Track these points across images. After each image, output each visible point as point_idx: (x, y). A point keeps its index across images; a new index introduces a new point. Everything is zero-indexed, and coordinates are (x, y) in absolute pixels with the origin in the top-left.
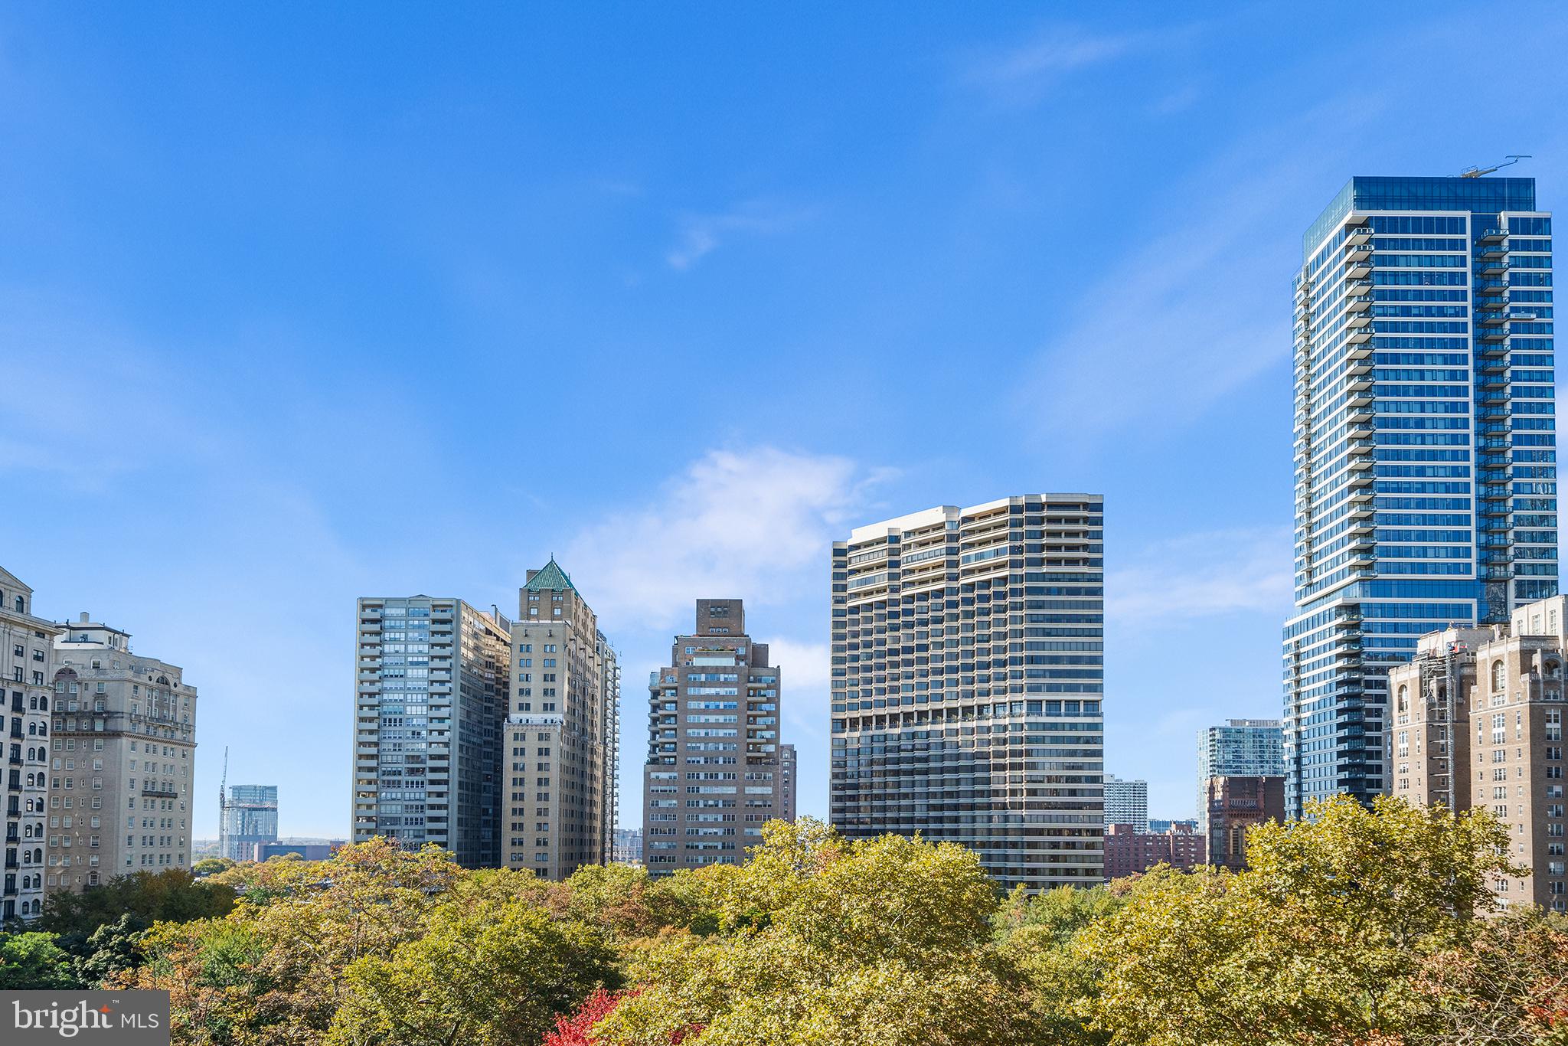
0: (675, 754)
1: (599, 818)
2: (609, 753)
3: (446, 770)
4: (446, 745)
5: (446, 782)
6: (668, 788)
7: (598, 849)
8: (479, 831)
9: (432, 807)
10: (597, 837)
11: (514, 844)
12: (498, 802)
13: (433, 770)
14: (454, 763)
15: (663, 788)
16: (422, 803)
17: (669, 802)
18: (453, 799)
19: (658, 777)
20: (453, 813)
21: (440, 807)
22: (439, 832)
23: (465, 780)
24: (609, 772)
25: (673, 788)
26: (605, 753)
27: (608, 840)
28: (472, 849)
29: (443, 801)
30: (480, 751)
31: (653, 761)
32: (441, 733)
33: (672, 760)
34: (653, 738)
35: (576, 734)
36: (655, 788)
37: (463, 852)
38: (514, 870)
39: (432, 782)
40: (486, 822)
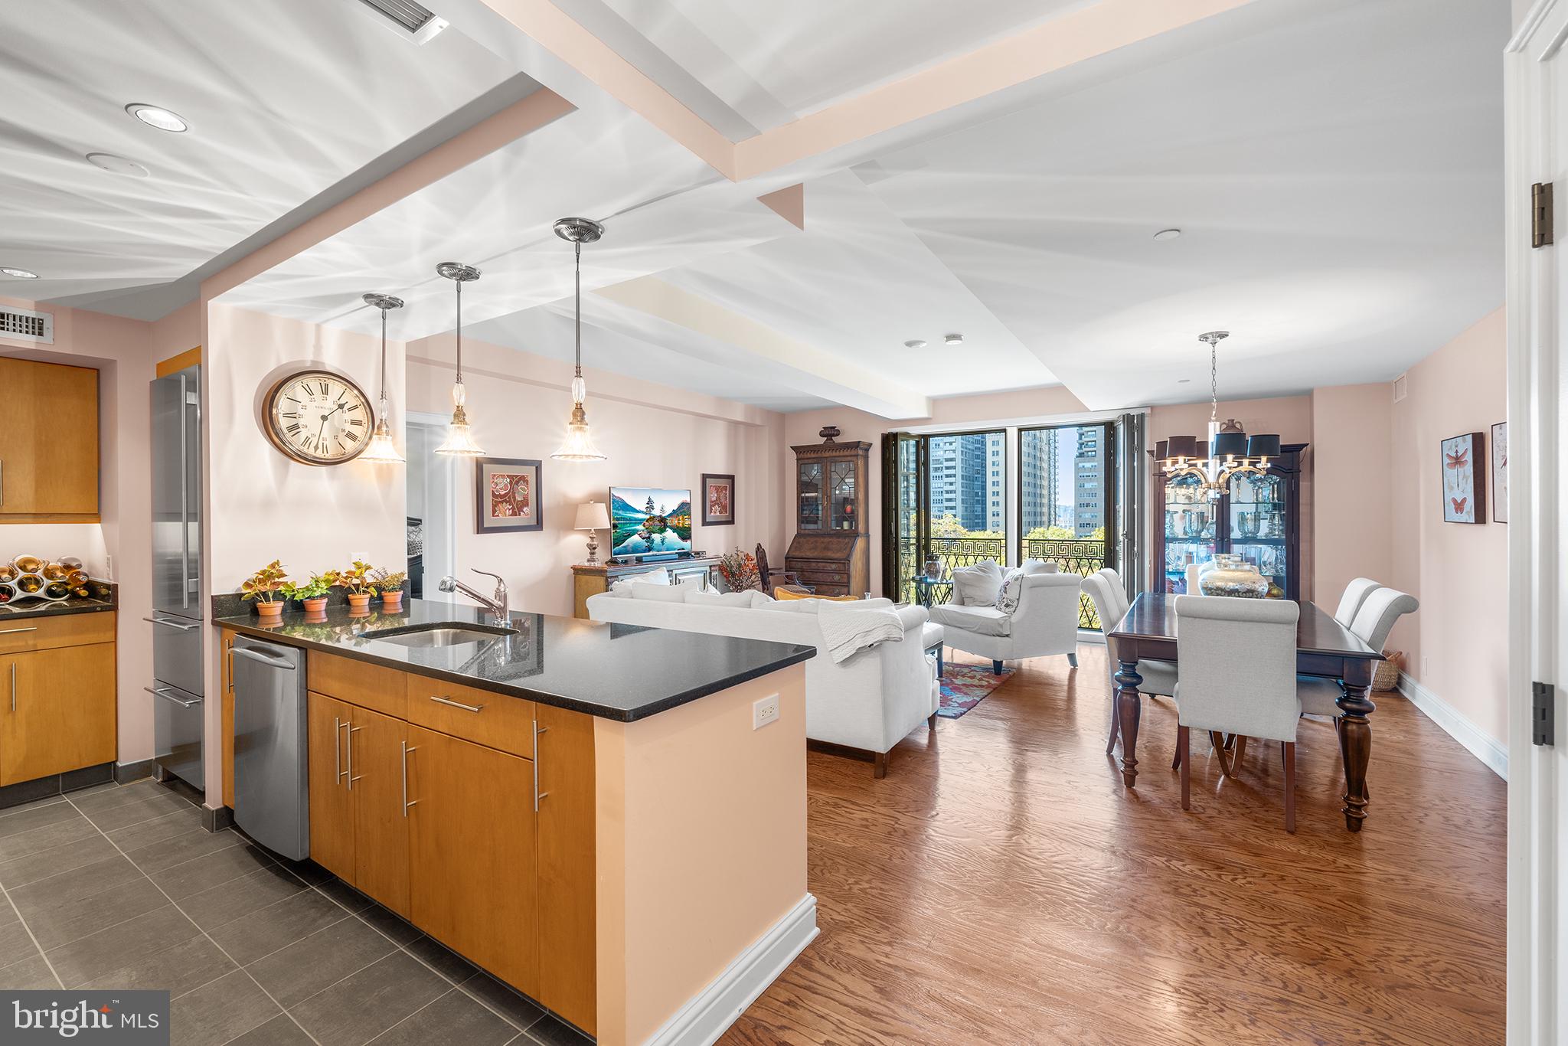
0: (1095, 449)
1: (1047, 497)
2: (1052, 451)
3: (954, 467)
4: (954, 451)
5: (955, 476)
6: (1091, 474)
7: (1045, 519)
8: (974, 507)
9: (947, 492)
10: (1045, 510)
11: (994, 515)
12: (984, 488)
13: (947, 468)
14: (958, 464)
15: (1088, 474)
16: (942, 490)
17: (1091, 484)
18: (958, 487)
19: (1083, 467)
20: (959, 496)
21: (951, 492)
22: (952, 508)
23: (965, 474)
24: (1052, 464)
25: (1094, 474)
26: (1049, 451)
27: (1052, 512)
28: (970, 519)
29: (952, 488)
30: (973, 454)
31: (1081, 455)
32: (951, 444)
33: (1094, 453)
34: (1081, 439)
35: (1030, 439)
36: (1082, 474)
37: (965, 521)
38: (994, 532)
39: (947, 476)
40: (978, 501)
